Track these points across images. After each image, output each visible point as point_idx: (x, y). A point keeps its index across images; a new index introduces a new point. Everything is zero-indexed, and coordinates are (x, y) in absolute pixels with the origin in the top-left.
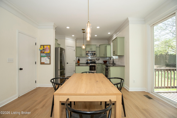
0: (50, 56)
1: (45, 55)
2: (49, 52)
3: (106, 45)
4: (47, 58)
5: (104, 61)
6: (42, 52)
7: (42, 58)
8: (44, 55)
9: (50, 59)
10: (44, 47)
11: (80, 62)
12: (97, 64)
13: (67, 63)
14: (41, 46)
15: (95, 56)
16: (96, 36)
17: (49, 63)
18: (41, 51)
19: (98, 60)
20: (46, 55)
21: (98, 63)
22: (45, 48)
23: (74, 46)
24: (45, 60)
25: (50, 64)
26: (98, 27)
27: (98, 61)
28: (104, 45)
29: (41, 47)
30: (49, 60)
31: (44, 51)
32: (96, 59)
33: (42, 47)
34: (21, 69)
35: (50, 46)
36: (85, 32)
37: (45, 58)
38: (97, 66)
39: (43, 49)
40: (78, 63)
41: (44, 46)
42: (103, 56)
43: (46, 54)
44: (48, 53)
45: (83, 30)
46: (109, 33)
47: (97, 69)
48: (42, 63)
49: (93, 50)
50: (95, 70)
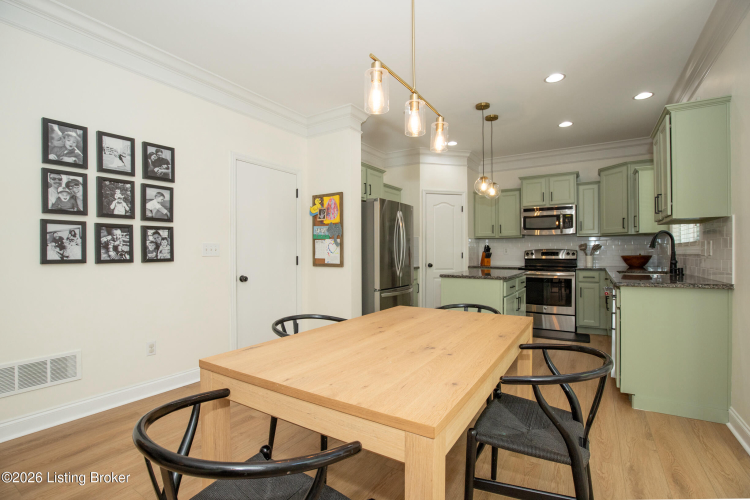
0: (342, 236)
1: (327, 233)
2: (337, 220)
3: (632, 168)
4: (332, 241)
5: (626, 259)
6: (317, 221)
7: (319, 244)
8: (323, 230)
9: (341, 245)
10: (322, 204)
11: (495, 261)
12: (581, 274)
13: (430, 266)
14: (315, 197)
15: (571, 231)
16: (566, 124)
17: (338, 262)
18: (315, 217)
19: (589, 252)
20: (328, 230)
21: (589, 265)
22: (325, 205)
23: (463, 188)
24: (327, 249)
25: (341, 265)
26: (555, 78)
27: (589, 258)
28: (624, 168)
29: (314, 204)
30: (339, 249)
31: (322, 216)
32: (581, 246)
33: (317, 201)
34: (244, 279)
35: (341, 195)
36: (495, 118)
37: (328, 241)
38: (580, 285)
39: (320, 211)
40: (483, 267)
41: (321, 197)
42: (619, 229)
43: (331, 226)
44: (335, 224)
45: (481, 107)
46: (644, 96)
47: (580, 300)
48: (318, 263)
49: (556, 202)
50: (568, 303)
